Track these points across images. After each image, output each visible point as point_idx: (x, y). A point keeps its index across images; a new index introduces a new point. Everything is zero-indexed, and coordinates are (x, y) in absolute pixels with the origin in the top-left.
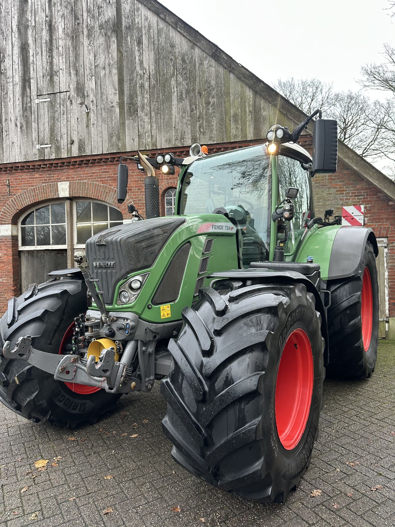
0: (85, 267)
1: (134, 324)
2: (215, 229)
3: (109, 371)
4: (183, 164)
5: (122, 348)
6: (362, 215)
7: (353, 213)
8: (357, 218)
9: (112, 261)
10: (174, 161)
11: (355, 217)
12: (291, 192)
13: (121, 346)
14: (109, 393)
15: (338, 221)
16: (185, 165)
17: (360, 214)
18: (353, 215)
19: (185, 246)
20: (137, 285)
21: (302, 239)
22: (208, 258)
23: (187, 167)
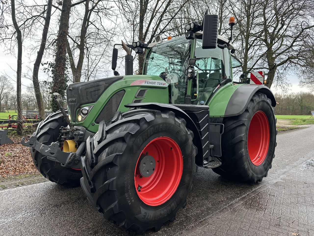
0: (59, 101)
1: (83, 133)
2: (147, 83)
3: (55, 154)
4: (148, 47)
5: (78, 145)
6: (263, 77)
7: (257, 76)
8: (259, 79)
9: (75, 98)
10: (142, 45)
11: (258, 79)
12: (192, 61)
13: (77, 144)
14: (62, 167)
15: (248, 81)
16: (150, 48)
17: (261, 77)
18: (257, 77)
19: (120, 92)
20: (86, 112)
21: (214, 92)
22: (141, 100)
23: (151, 48)
